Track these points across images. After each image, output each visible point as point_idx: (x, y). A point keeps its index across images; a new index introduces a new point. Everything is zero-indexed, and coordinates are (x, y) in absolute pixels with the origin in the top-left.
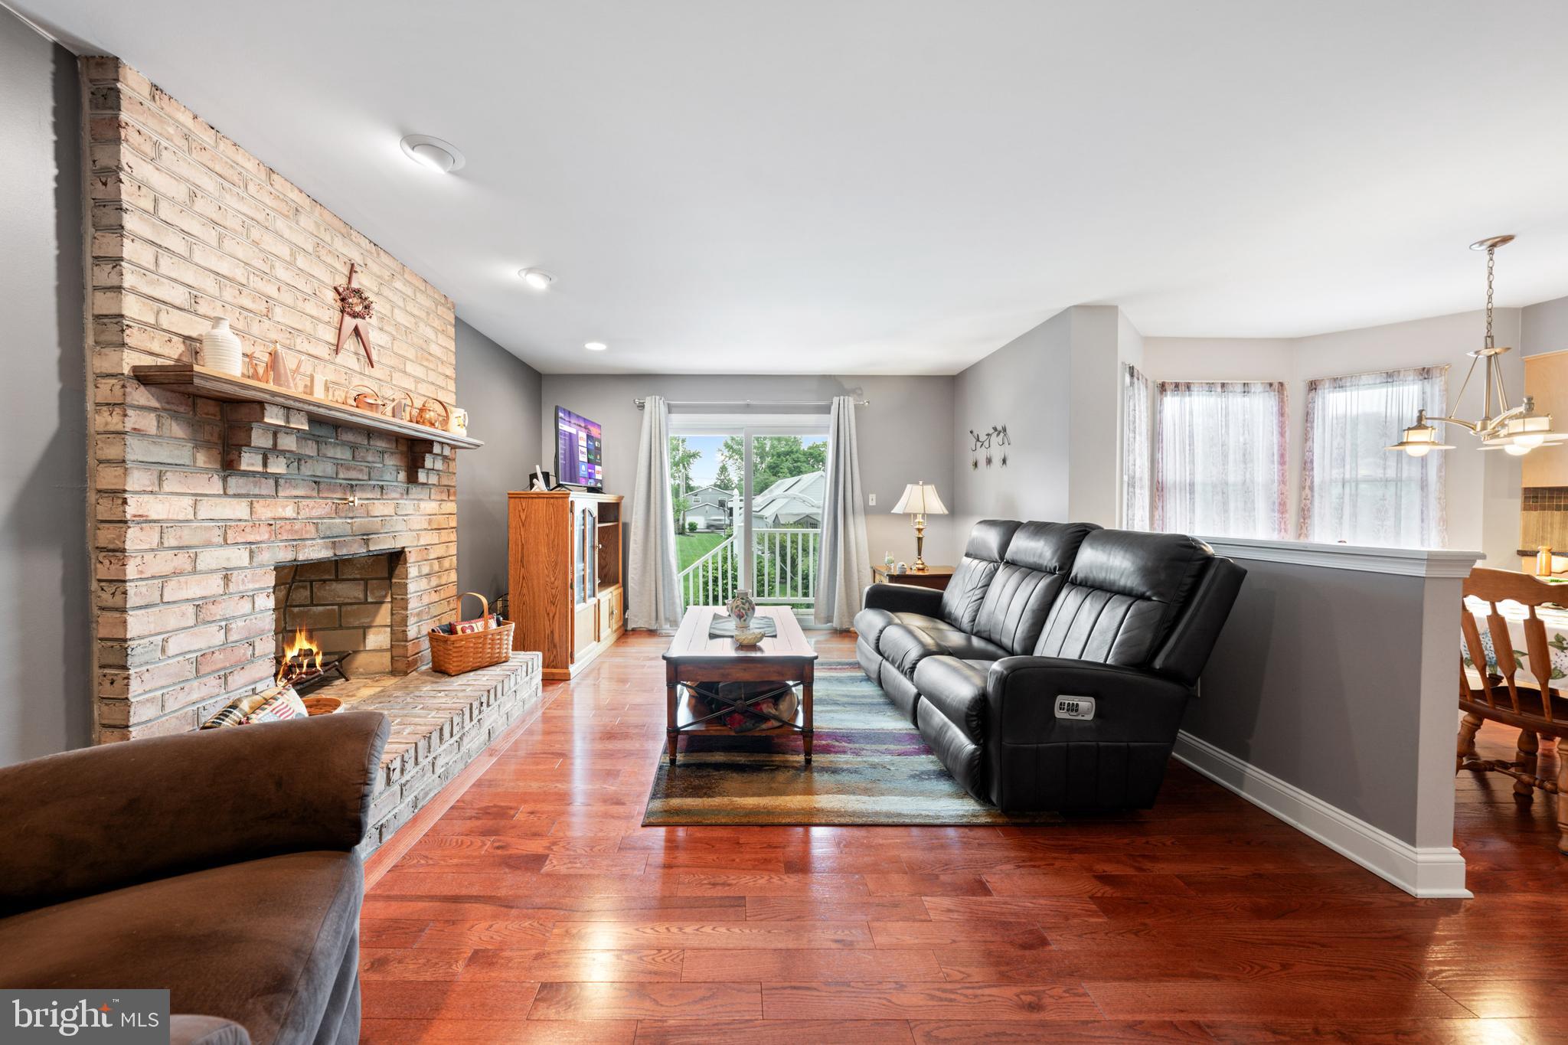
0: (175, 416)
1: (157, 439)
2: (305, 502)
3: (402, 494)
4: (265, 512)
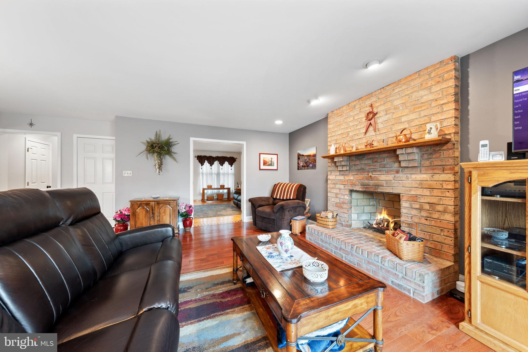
2: (355, 176)
3: (397, 172)
4: (347, 178)
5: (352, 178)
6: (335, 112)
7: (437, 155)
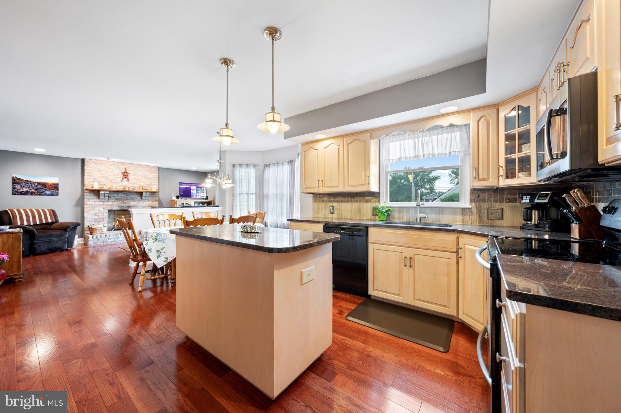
0: (91, 193)
1: (88, 196)
2: (113, 202)
3: (139, 201)
4: (106, 203)
5: (111, 203)
6: (93, 161)
7: (154, 196)
